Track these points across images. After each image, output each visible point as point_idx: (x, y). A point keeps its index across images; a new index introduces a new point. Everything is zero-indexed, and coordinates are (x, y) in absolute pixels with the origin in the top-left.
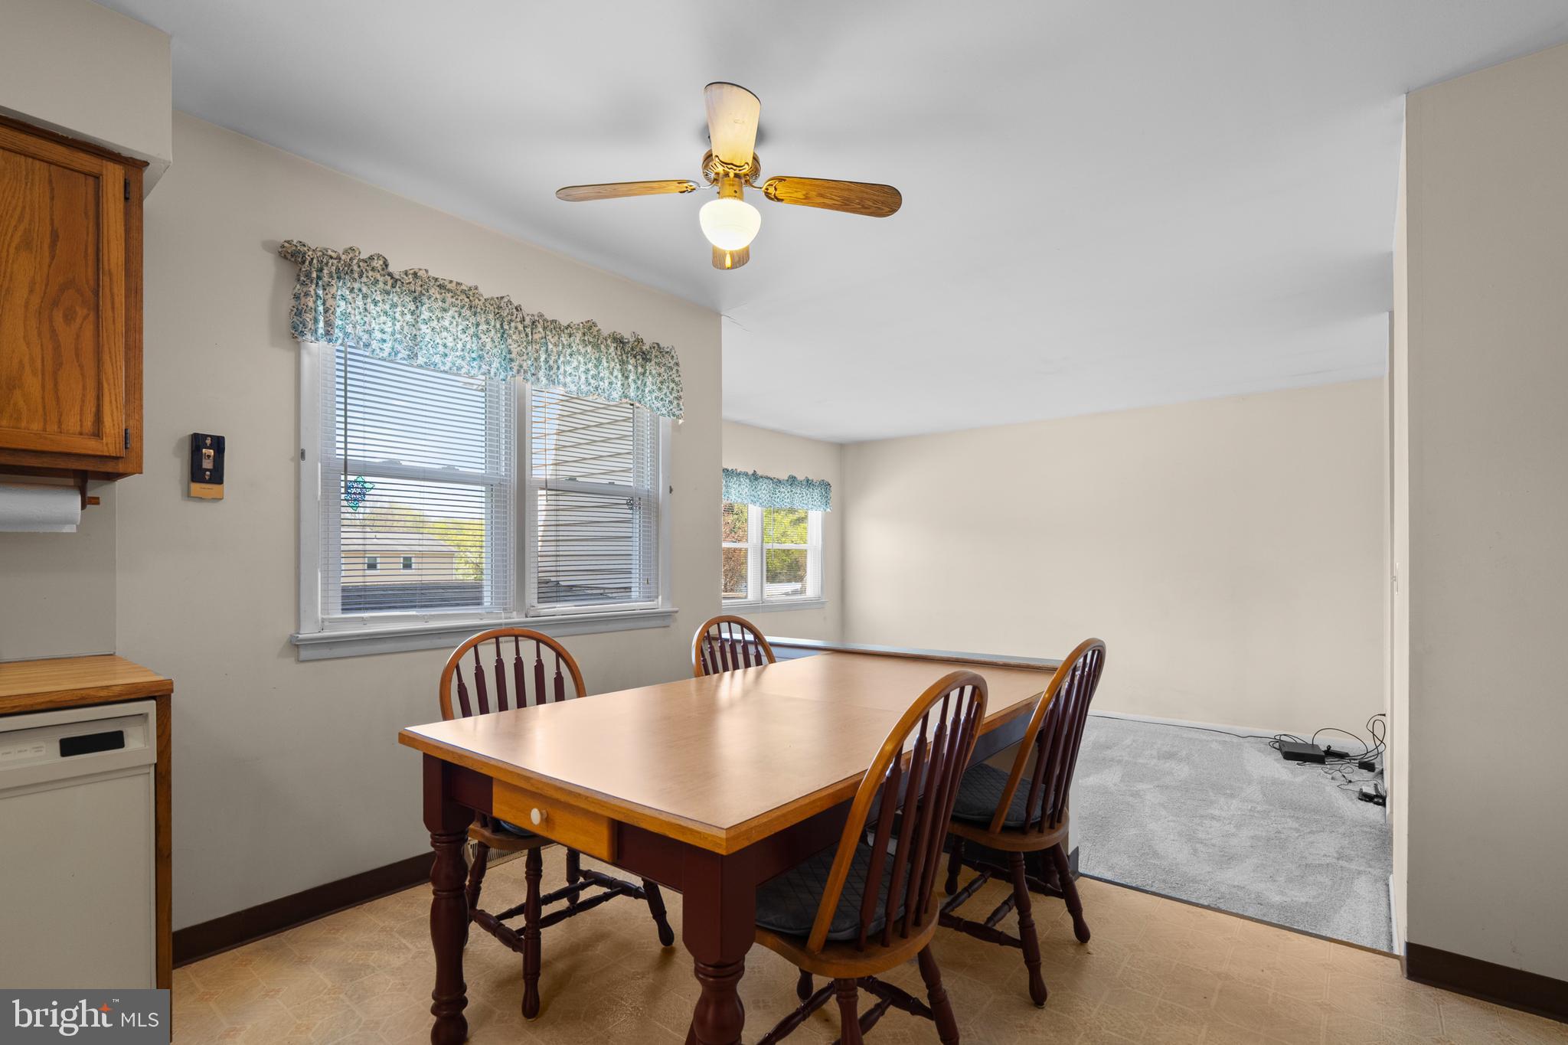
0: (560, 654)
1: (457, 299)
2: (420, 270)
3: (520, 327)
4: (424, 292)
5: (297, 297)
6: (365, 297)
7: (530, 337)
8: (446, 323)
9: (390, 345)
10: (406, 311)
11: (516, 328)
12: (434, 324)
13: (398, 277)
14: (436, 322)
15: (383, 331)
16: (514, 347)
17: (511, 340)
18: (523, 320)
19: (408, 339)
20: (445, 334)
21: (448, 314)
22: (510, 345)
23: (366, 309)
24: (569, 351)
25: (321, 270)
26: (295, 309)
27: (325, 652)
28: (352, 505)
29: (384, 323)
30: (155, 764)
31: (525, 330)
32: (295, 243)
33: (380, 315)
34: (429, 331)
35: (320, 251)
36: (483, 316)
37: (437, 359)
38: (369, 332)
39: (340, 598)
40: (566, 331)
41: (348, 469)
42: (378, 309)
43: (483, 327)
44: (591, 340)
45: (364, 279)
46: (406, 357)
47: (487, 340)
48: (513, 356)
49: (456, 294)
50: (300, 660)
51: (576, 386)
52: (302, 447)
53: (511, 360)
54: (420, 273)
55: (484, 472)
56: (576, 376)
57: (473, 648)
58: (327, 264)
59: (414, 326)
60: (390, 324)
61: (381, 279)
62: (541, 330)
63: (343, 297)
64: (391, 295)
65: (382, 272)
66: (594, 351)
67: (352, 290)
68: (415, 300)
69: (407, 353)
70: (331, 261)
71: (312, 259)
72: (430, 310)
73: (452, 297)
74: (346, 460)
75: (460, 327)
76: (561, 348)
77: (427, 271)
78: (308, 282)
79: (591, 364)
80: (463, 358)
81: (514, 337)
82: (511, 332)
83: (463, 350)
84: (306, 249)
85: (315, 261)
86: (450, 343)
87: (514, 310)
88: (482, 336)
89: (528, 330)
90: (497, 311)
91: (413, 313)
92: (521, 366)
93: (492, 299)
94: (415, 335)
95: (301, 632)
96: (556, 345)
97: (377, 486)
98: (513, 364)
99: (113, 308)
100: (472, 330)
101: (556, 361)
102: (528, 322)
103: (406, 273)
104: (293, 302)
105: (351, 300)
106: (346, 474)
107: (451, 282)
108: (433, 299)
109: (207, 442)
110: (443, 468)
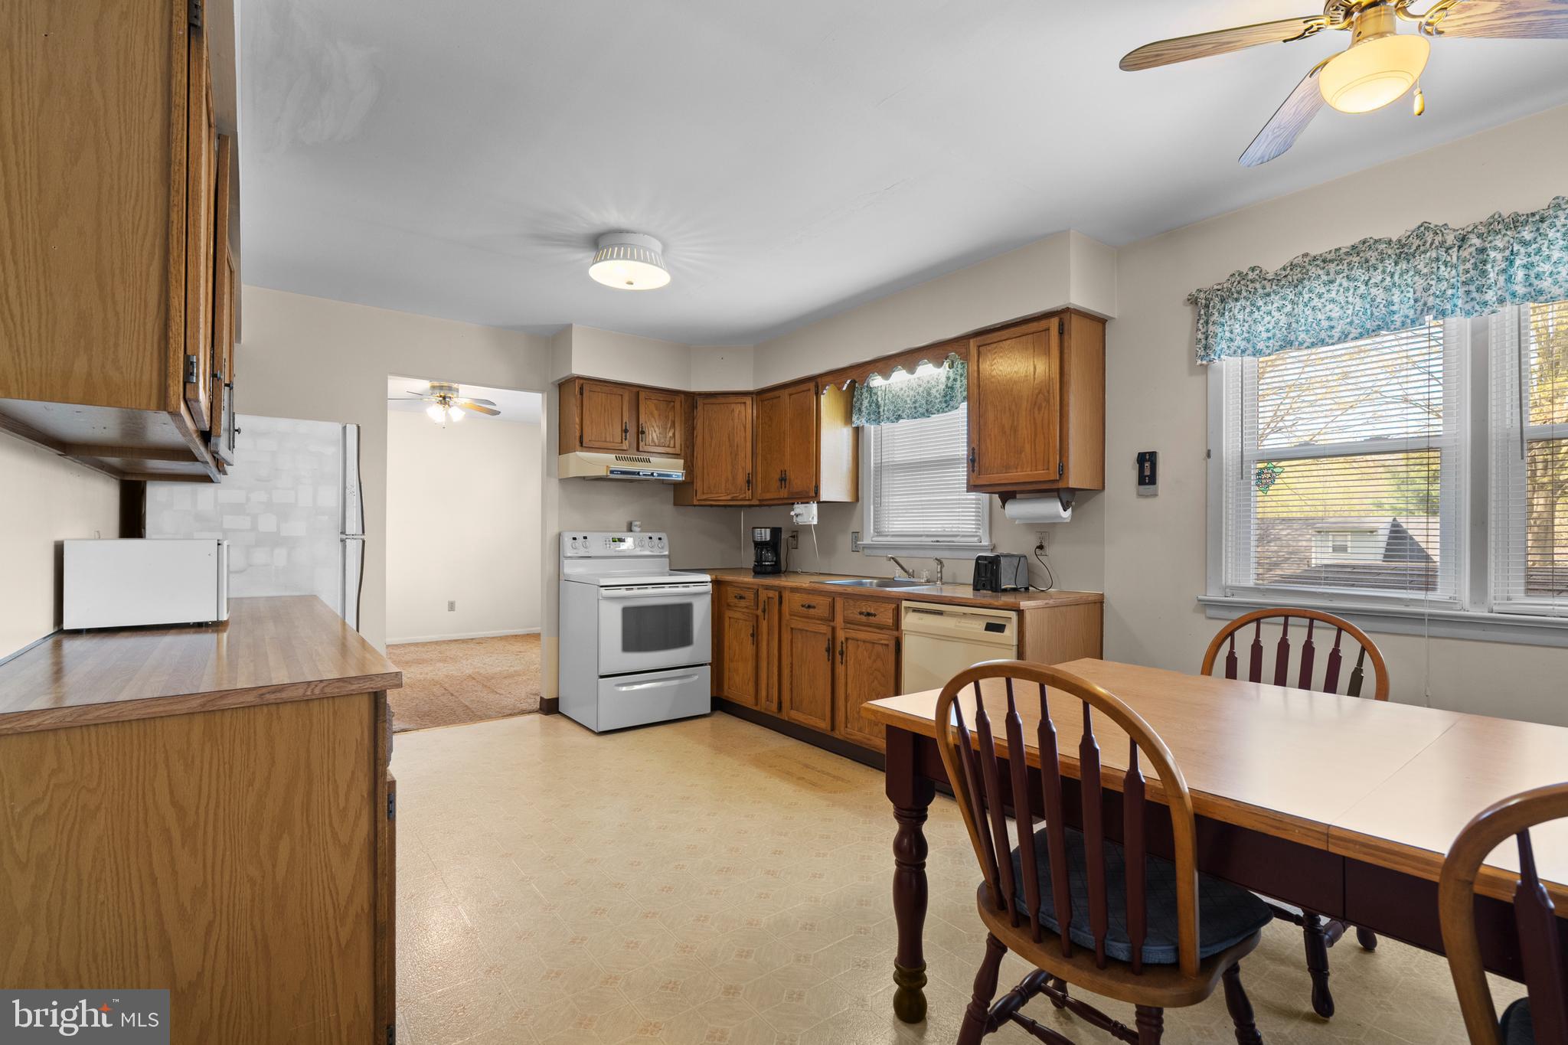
0: (1366, 648)
21: (1335, 285)
25: (1208, 306)
27: (1225, 613)
30: (1016, 646)
33: (1264, 318)
37: (1323, 335)
38: (1248, 338)
41: (1261, 458)
50: (1207, 617)
52: (1208, 447)
64: (1272, 295)
84: (1201, 292)
95: (1207, 595)
107: (1331, 252)
108: (1312, 278)
109: (1147, 457)
110: (1365, 440)
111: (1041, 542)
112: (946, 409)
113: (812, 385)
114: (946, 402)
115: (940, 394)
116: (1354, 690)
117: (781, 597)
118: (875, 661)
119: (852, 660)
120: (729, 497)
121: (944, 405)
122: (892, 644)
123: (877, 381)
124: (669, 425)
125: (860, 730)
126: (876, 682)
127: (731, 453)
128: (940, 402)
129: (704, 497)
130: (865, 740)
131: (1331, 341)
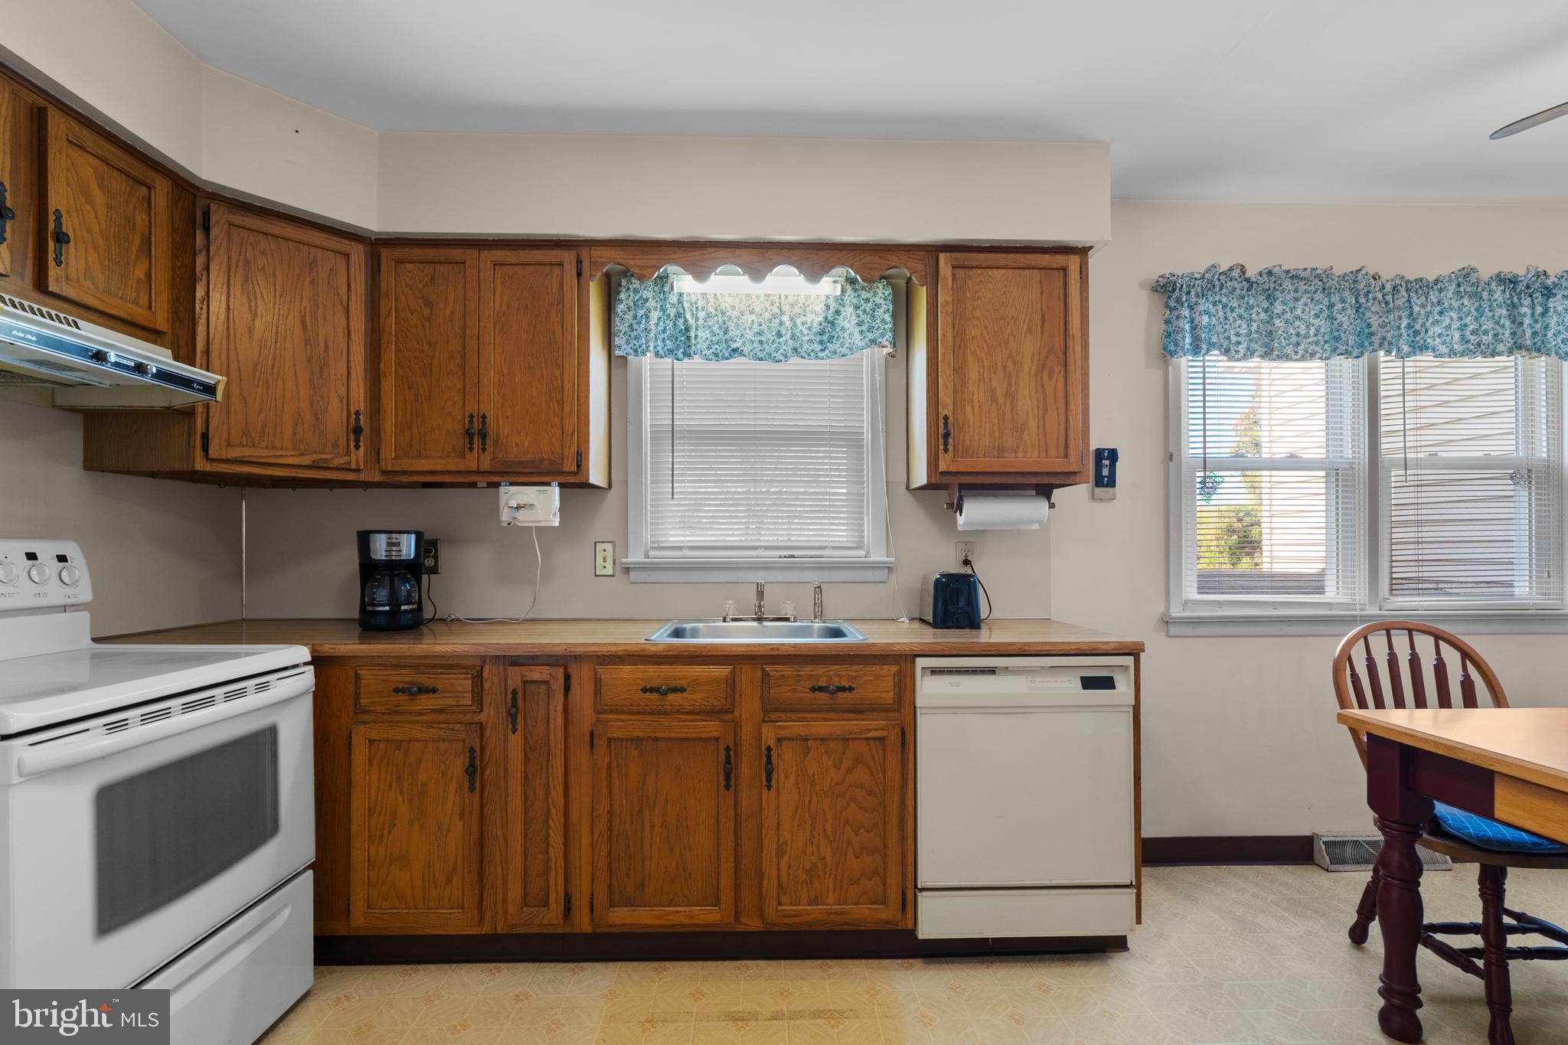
0: (1466, 655)
1: (1310, 285)
2: (1275, 266)
3: (1380, 296)
4: (1277, 287)
5: (1167, 322)
6: (1225, 306)
7: (1391, 305)
8: (1299, 312)
9: (1245, 345)
10: (1260, 310)
11: (1375, 299)
12: (1288, 316)
13: (1254, 280)
14: (1289, 314)
15: (1238, 335)
16: (1374, 321)
17: (1370, 313)
18: (1383, 287)
19: (1263, 336)
20: (1297, 323)
21: (1300, 303)
22: (1369, 318)
23: (1226, 318)
24: (1438, 309)
25: (1188, 293)
26: (1165, 333)
27: (1188, 631)
28: (1205, 498)
29: (1239, 327)
30: (1133, 706)
31: (1384, 299)
32: (1167, 276)
34: (1283, 324)
35: (1187, 276)
36: (1337, 295)
38: (1228, 338)
39: (1196, 583)
40: (1435, 287)
41: (1207, 466)
42: (1234, 315)
43: (1339, 306)
44: (1469, 289)
45: (1224, 291)
46: (1263, 354)
47: (1343, 319)
48: (1374, 329)
49: (1309, 280)
50: (1170, 635)
51: (1448, 347)
52: (1171, 450)
53: (1372, 334)
54: (1275, 270)
55: (1324, 456)
56: (1448, 335)
57: (1363, 639)
58: (1194, 286)
59: (1269, 322)
60: (1245, 326)
61: (1238, 286)
62: (1404, 293)
63: (1207, 312)
64: (1246, 298)
65: (1239, 280)
66: (1472, 301)
67: (1214, 304)
68: (1268, 297)
69: (1264, 349)
70: (1197, 282)
71: (1182, 286)
72: (1284, 303)
73: (1305, 284)
74: (1205, 458)
75: (1312, 313)
76: (1429, 308)
77: (1280, 266)
78: (1178, 306)
79: (1469, 318)
80: (1317, 343)
81: (1373, 309)
82: (1370, 304)
83: (1316, 335)
84: (1175, 278)
85: (1184, 286)
86: (1303, 330)
87: (1372, 280)
88: (1338, 316)
89: (1389, 298)
90: (1352, 286)
91: (1266, 311)
92: (1384, 339)
93: (1346, 274)
94: (1271, 331)
95: (1171, 611)
96: (1423, 306)
97: (1226, 479)
98: (1374, 338)
99: (1075, 362)
100: (1326, 314)
101: (1423, 325)
102: (1388, 288)
103: (1261, 274)
104: (1164, 327)
105: (1215, 313)
106: (1205, 470)
107: (1305, 269)
108: (1286, 292)
109: (1106, 454)
110: (1287, 457)
111: (966, 556)
112: (820, 354)
113: (568, 257)
114: (821, 342)
115: (810, 329)
116: (1470, 701)
117: (567, 678)
118: (849, 771)
119: (793, 777)
120: (306, 460)
121: (818, 347)
122: (894, 736)
123: (684, 283)
124: (134, 249)
125: (814, 901)
126: (853, 806)
127: (309, 361)
128: (811, 341)
129: (233, 453)
130: (833, 918)
131: (1295, 357)
